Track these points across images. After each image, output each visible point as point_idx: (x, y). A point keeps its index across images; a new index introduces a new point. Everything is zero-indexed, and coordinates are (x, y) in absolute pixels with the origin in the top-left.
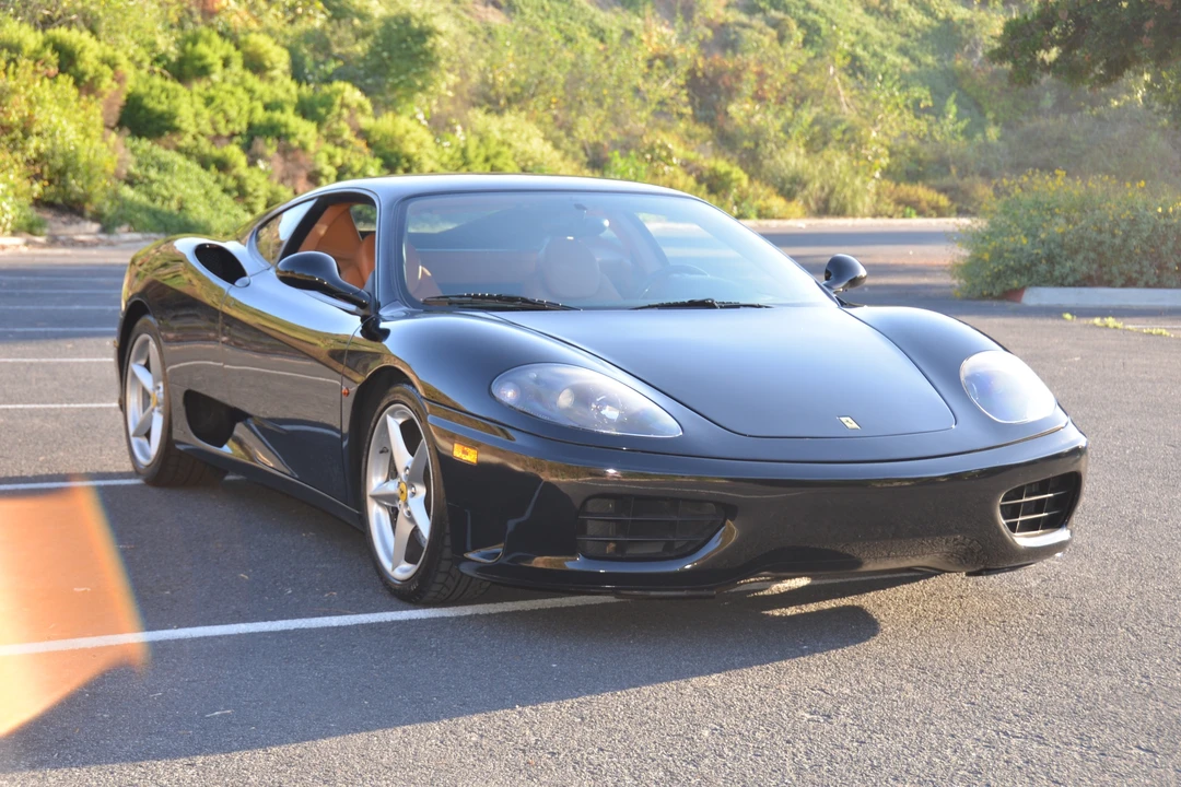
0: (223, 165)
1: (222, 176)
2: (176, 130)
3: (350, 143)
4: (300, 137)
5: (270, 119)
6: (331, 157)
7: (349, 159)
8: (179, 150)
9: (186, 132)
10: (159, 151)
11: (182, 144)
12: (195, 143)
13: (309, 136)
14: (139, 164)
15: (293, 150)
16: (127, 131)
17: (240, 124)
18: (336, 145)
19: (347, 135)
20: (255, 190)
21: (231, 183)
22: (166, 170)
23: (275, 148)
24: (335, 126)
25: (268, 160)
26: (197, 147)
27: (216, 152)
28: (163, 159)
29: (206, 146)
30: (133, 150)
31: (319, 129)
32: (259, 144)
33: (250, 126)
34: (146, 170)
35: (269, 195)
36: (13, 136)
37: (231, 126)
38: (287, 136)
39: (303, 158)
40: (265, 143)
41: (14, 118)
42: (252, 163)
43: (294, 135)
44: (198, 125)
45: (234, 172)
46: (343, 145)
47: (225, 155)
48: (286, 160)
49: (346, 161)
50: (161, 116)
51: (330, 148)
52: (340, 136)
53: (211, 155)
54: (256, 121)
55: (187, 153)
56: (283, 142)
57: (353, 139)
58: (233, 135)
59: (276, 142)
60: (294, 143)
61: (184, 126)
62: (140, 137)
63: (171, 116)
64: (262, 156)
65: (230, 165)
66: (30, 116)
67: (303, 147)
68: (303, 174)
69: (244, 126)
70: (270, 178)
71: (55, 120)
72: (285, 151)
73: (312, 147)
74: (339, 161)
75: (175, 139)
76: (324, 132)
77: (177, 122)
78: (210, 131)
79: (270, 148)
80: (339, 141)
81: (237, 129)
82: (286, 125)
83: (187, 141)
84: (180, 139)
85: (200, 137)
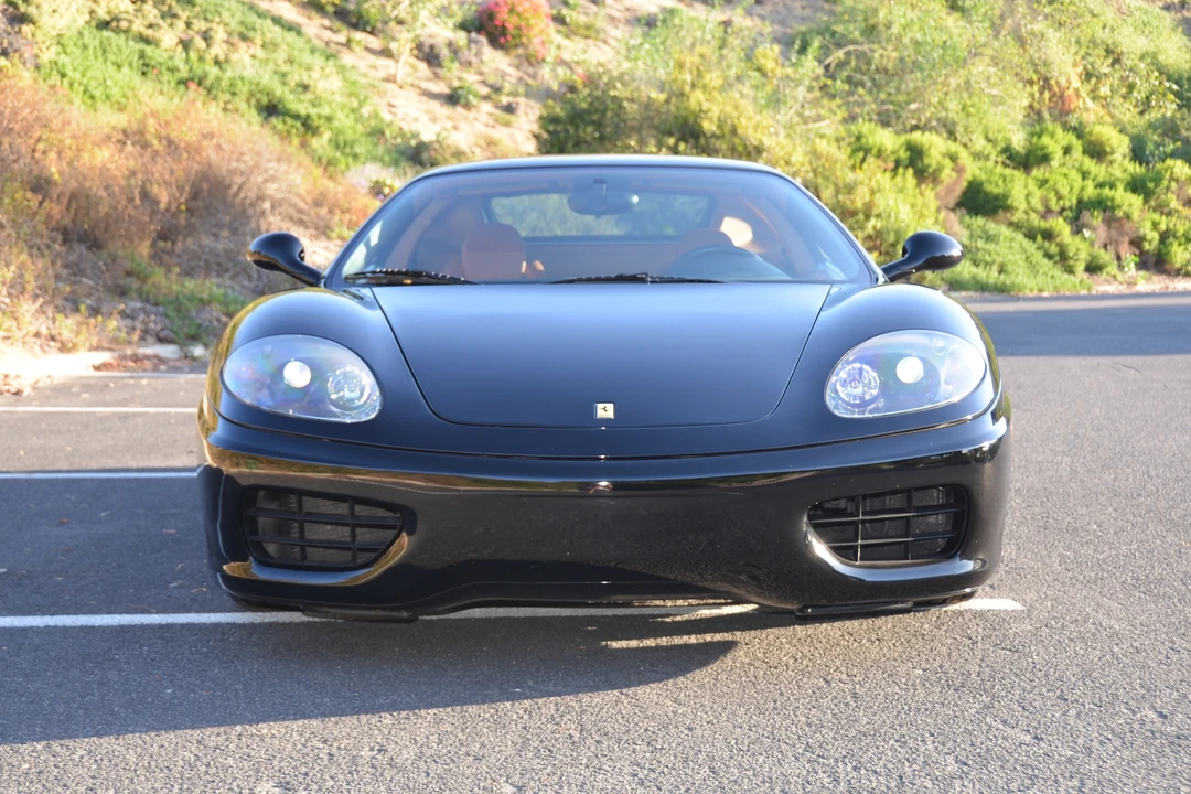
0: (1048, 235)
1: (1046, 244)
2: (1008, 208)
3: (1177, 211)
4: (1125, 208)
5: (1099, 195)
6: (1155, 225)
7: (1175, 225)
8: (1010, 224)
9: (1017, 209)
10: (992, 227)
11: (1015, 219)
12: (1025, 217)
13: (1135, 207)
14: (971, 236)
15: (1119, 220)
16: (964, 211)
17: (1070, 200)
18: (1162, 213)
19: (1174, 204)
20: (1076, 254)
21: (1054, 249)
22: (993, 240)
23: (1100, 219)
24: (1163, 197)
25: (1094, 229)
26: (1027, 221)
27: (1044, 225)
28: (992, 232)
29: (1035, 220)
30: (969, 227)
31: (1146, 201)
32: (1086, 217)
33: (1080, 201)
34: (976, 241)
35: (1089, 258)
36: (857, 218)
37: (1061, 203)
38: (1113, 208)
39: (1127, 226)
40: (1092, 215)
41: (859, 205)
42: (1077, 231)
43: (1119, 207)
44: (1028, 203)
45: (1058, 240)
46: (1169, 214)
47: (1051, 227)
48: (1109, 227)
49: (1171, 226)
50: (997, 198)
51: (1156, 217)
52: (1168, 205)
53: (1039, 228)
54: (1086, 198)
55: (1016, 226)
56: (1108, 213)
57: (1180, 208)
58: (1063, 210)
59: (1102, 213)
60: (1119, 213)
61: (1015, 204)
62: (977, 214)
63: (1005, 197)
64: (1087, 226)
65: (1055, 234)
66: (870, 201)
67: (1128, 217)
68: (1127, 239)
69: (1074, 201)
70: (1092, 244)
71: (891, 202)
72: (1110, 221)
73: (1135, 216)
74: (1163, 227)
75: (1008, 215)
76: (1153, 203)
77: (1009, 202)
78: (1040, 207)
79: (1096, 219)
80: (1166, 210)
81: (1068, 204)
82: (1113, 200)
83: (1017, 217)
84: (1013, 215)
85: (1031, 212)
